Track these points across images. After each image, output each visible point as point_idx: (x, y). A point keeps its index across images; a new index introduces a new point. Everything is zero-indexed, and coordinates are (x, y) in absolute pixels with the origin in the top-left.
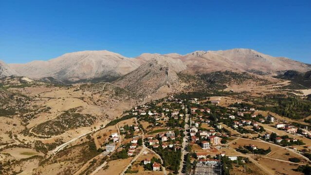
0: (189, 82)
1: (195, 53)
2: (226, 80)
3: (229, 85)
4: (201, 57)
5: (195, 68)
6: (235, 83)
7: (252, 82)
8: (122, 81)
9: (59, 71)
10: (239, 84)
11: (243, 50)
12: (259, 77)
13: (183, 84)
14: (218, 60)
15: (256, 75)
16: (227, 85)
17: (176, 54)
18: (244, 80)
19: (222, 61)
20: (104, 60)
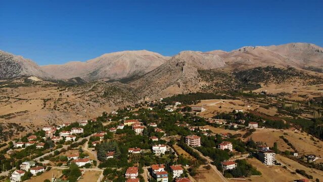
0: (212, 80)
1: (242, 49)
2: (264, 78)
3: (266, 84)
4: (247, 53)
5: (236, 65)
6: (274, 81)
7: (299, 80)
8: (139, 81)
9: (92, 71)
10: (278, 83)
11: (300, 45)
12: (309, 74)
13: (203, 83)
14: (268, 56)
15: (306, 71)
16: (262, 85)
17: (220, 51)
18: (288, 77)
19: (272, 57)
20: (138, 59)
